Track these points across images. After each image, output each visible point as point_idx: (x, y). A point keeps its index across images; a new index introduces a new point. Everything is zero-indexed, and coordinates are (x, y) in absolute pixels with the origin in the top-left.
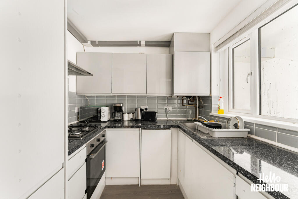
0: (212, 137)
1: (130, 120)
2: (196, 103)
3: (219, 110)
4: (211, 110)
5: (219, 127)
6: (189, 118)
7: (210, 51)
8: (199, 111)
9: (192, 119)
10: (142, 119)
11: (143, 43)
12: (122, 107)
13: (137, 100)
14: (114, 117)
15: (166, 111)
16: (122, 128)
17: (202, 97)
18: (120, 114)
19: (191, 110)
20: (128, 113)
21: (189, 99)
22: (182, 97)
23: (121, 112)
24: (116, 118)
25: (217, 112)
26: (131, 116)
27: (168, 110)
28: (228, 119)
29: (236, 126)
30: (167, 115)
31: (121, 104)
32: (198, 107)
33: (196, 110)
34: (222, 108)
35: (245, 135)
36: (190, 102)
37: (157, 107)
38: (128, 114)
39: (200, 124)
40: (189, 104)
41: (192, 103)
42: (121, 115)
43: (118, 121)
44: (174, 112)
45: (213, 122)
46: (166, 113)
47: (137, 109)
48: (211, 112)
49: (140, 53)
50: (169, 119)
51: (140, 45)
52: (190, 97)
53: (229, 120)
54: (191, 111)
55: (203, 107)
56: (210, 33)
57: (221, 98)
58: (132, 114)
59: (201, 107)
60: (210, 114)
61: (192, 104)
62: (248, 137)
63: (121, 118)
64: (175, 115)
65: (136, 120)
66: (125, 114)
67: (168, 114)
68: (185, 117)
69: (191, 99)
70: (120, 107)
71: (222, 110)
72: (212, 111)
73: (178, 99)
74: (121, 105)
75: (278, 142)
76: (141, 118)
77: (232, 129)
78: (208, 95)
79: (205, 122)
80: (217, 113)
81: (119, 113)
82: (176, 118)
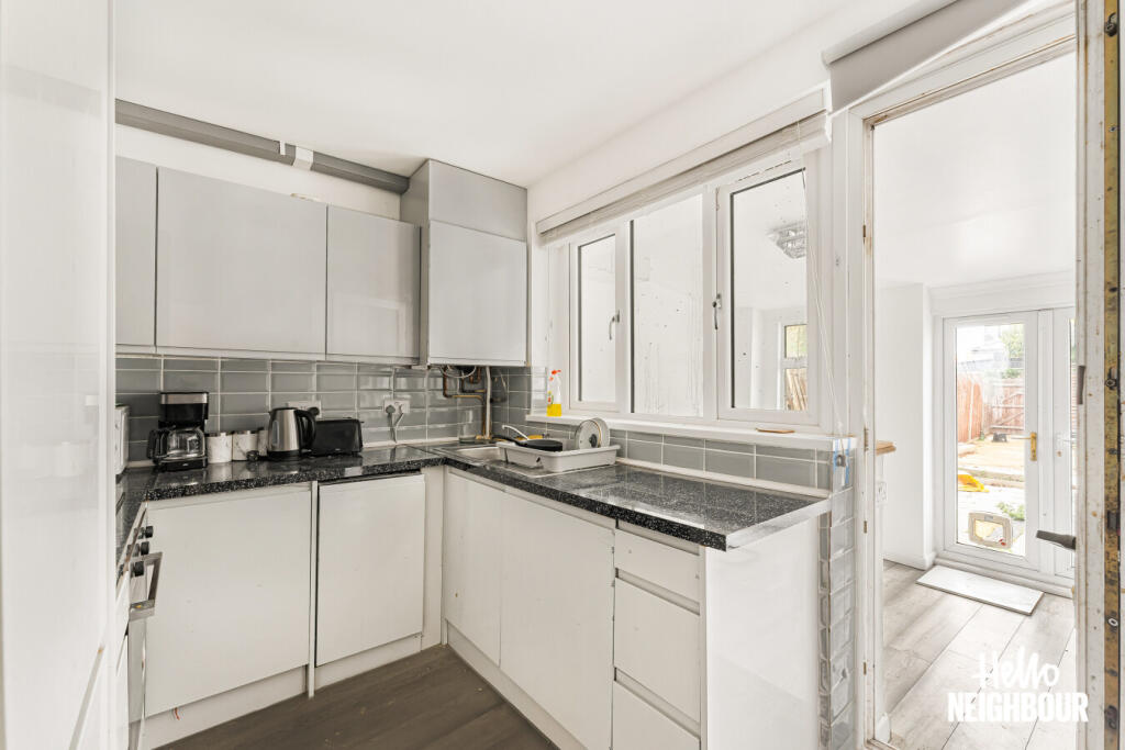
0: (549, 472)
1: (244, 458)
2: (484, 387)
3: (549, 406)
4: (529, 407)
5: (558, 448)
6: (465, 436)
7: (525, 239)
8: (492, 410)
9: (472, 436)
10: (304, 451)
11: (304, 156)
12: (207, 404)
13: (269, 378)
14: (165, 453)
15: (390, 416)
16: (232, 489)
17: (504, 369)
18: (194, 437)
19: (469, 409)
20: (233, 433)
21: (463, 377)
22: (445, 368)
23: (198, 429)
24: (173, 454)
25: (544, 412)
26: (247, 442)
27: (397, 413)
28: (573, 427)
29: (594, 442)
30: (392, 431)
31: (205, 396)
32: (492, 401)
33: (484, 409)
34: (558, 400)
35: (611, 459)
36: (468, 387)
37: (359, 403)
38: (230, 437)
39: (513, 444)
40: (463, 391)
41: (473, 387)
42: (199, 440)
43: (186, 469)
44: (415, 419)
45: (540, 438)
46: (390, 424)
47: (279, 412)
48: (528, 413)
49: (293, 195)
50: (400, 442)
51: (289, 160)
52: (467, 369)
53: (577, 429)
54: (471, 413)
55: (504, 400)
56: (526, 190)
57: (554, 373)
58: (252, 433)
59: (499, 400)
60: (528, 418)
61: (473, 392)
62: (616, 462)
63: (200, 453)
64: (418, 427)
65: (276, 457)
66: (216, 435)
67: (396, 428)
68: (453, 432)
69: (470, 375)
70: (199, 406)
71: (559, 406)
72: (533, 409)
73: (430, 376)
74: (201, 398)
75: (664, 463)
76: (301, 447)
77: (584, 448)
78: (522, 365)
79: (523, 441)
80: (545, 415)
81: (193, 432)
82: (424, 437)
